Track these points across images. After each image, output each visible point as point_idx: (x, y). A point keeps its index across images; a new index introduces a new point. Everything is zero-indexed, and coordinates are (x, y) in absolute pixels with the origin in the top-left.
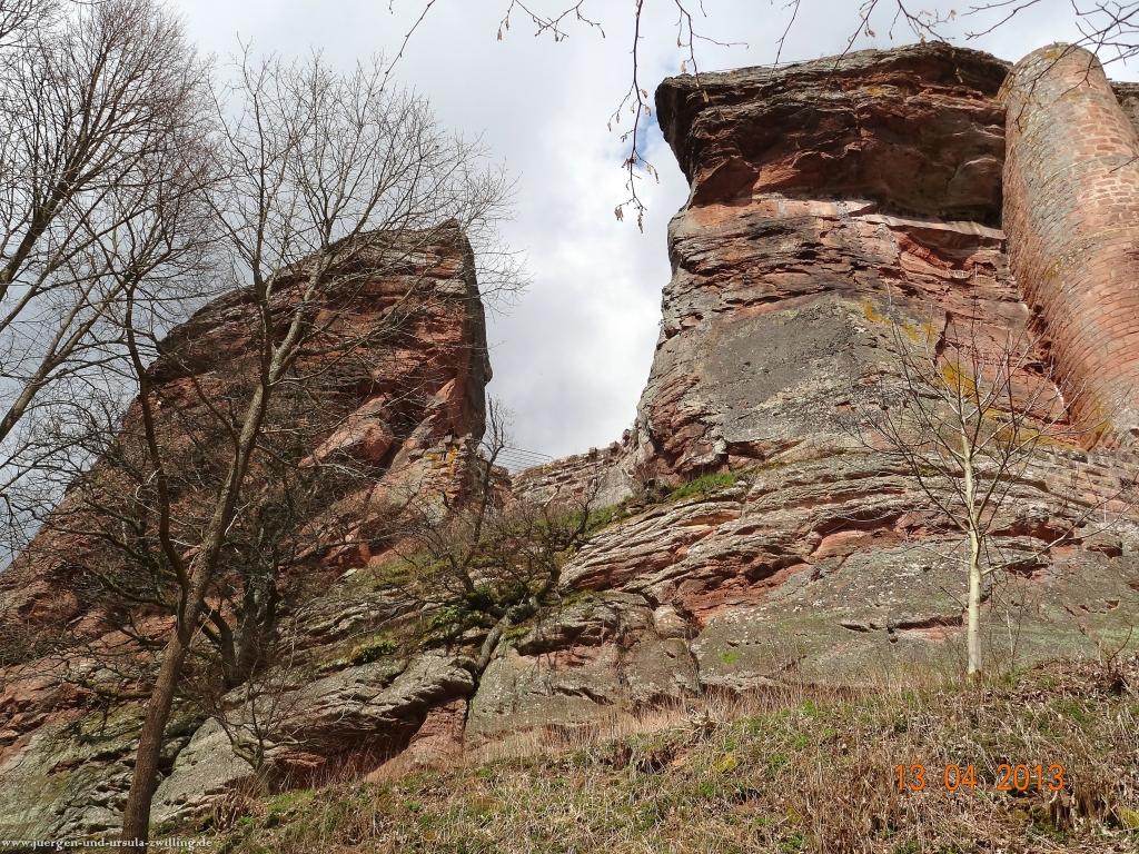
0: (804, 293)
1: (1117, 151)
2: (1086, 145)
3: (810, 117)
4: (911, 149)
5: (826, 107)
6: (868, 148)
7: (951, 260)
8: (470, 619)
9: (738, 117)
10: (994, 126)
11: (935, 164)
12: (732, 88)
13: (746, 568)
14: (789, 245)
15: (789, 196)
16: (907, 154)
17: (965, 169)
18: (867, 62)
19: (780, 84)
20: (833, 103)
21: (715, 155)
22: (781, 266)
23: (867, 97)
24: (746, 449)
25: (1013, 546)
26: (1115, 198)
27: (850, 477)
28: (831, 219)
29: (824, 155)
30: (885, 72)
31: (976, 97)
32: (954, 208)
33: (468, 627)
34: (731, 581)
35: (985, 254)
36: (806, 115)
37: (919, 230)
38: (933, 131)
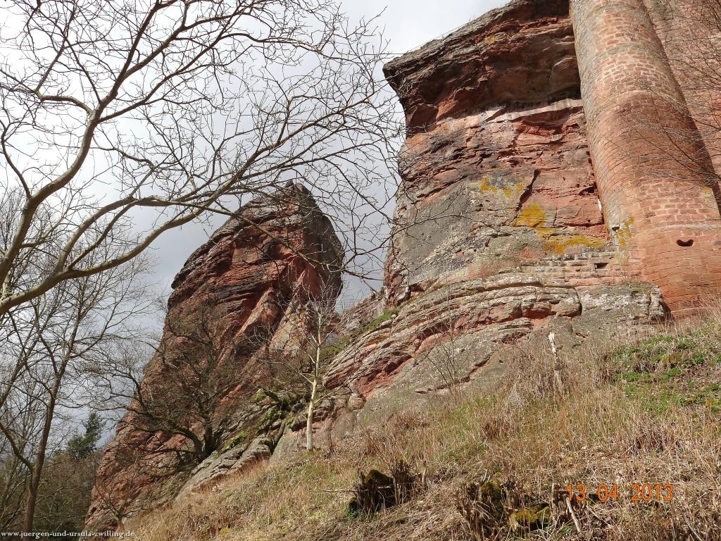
0: (452, 183)
1: (620, 42)
2: (601, 44)
3: (456, 68)
4: (519, 68)
5: (464, 59)
6: (491, 76)
7: (554, 128)
8: (276, 416)
9: (420, 79)
10: (567, 37)
11: (537, 71)
12: (418, 61)
13: (385, 366)
14: (449, 152)
15: (456, 117)
16: (517, 71)
17: (555, 68)
18: (487, 21)
19: (442, 50)
20: (468, 55)
21: (412, 106)
22: (443, 168)
23: (486, 46)
24: (416, 288)
25: (508, 327)
26: (613, 77)
27: (436, 303)
28: (476, 127)
29: (468, 88)
30: (499, 24)
31: (553, 22)
32: (555, 93)
33: (275, 421)
34: (380, 374)
35: (573, 119)
36: (453, 68)
37: (529, 117)
38: (530, 52)
